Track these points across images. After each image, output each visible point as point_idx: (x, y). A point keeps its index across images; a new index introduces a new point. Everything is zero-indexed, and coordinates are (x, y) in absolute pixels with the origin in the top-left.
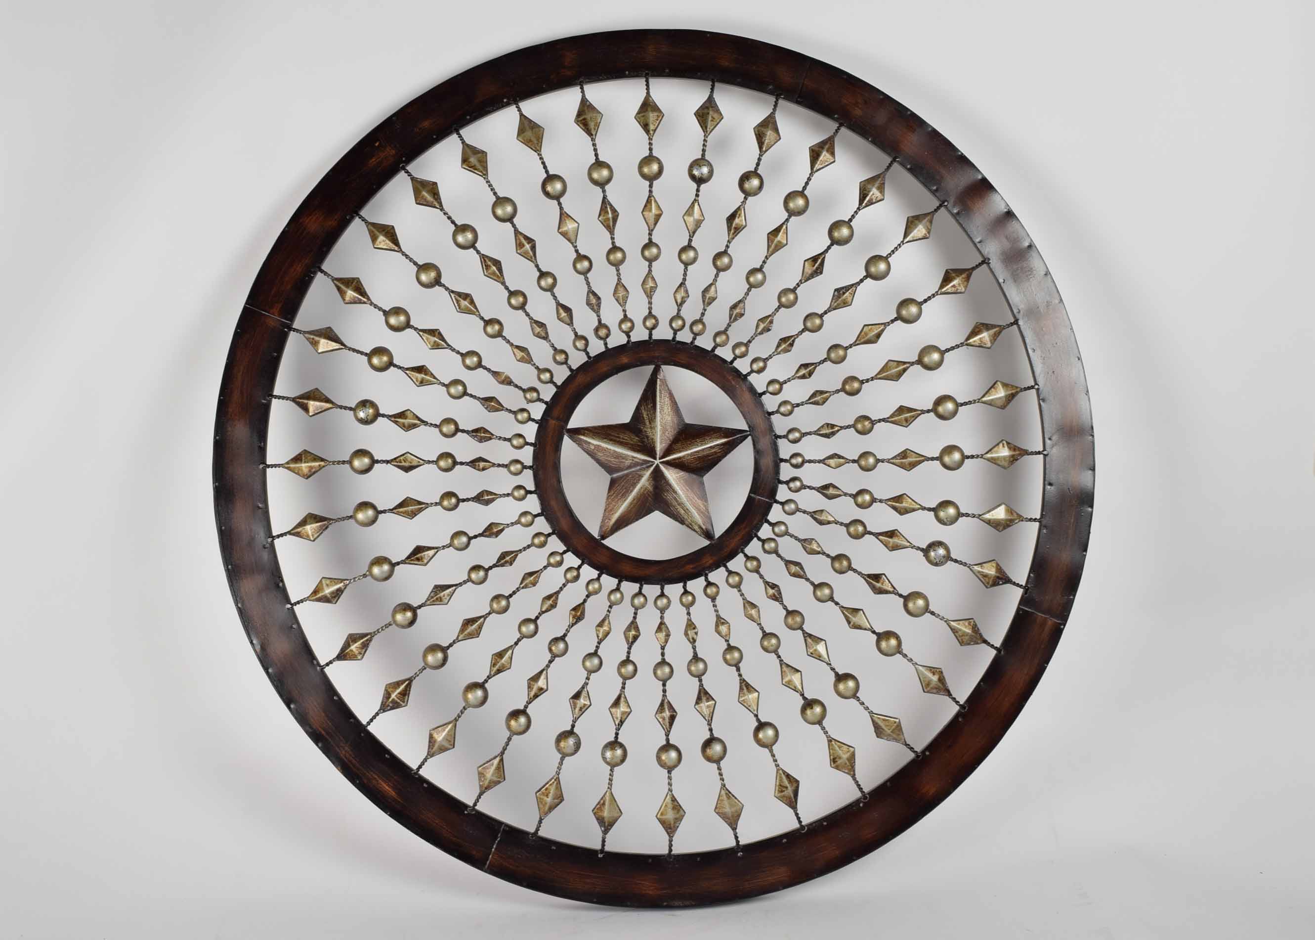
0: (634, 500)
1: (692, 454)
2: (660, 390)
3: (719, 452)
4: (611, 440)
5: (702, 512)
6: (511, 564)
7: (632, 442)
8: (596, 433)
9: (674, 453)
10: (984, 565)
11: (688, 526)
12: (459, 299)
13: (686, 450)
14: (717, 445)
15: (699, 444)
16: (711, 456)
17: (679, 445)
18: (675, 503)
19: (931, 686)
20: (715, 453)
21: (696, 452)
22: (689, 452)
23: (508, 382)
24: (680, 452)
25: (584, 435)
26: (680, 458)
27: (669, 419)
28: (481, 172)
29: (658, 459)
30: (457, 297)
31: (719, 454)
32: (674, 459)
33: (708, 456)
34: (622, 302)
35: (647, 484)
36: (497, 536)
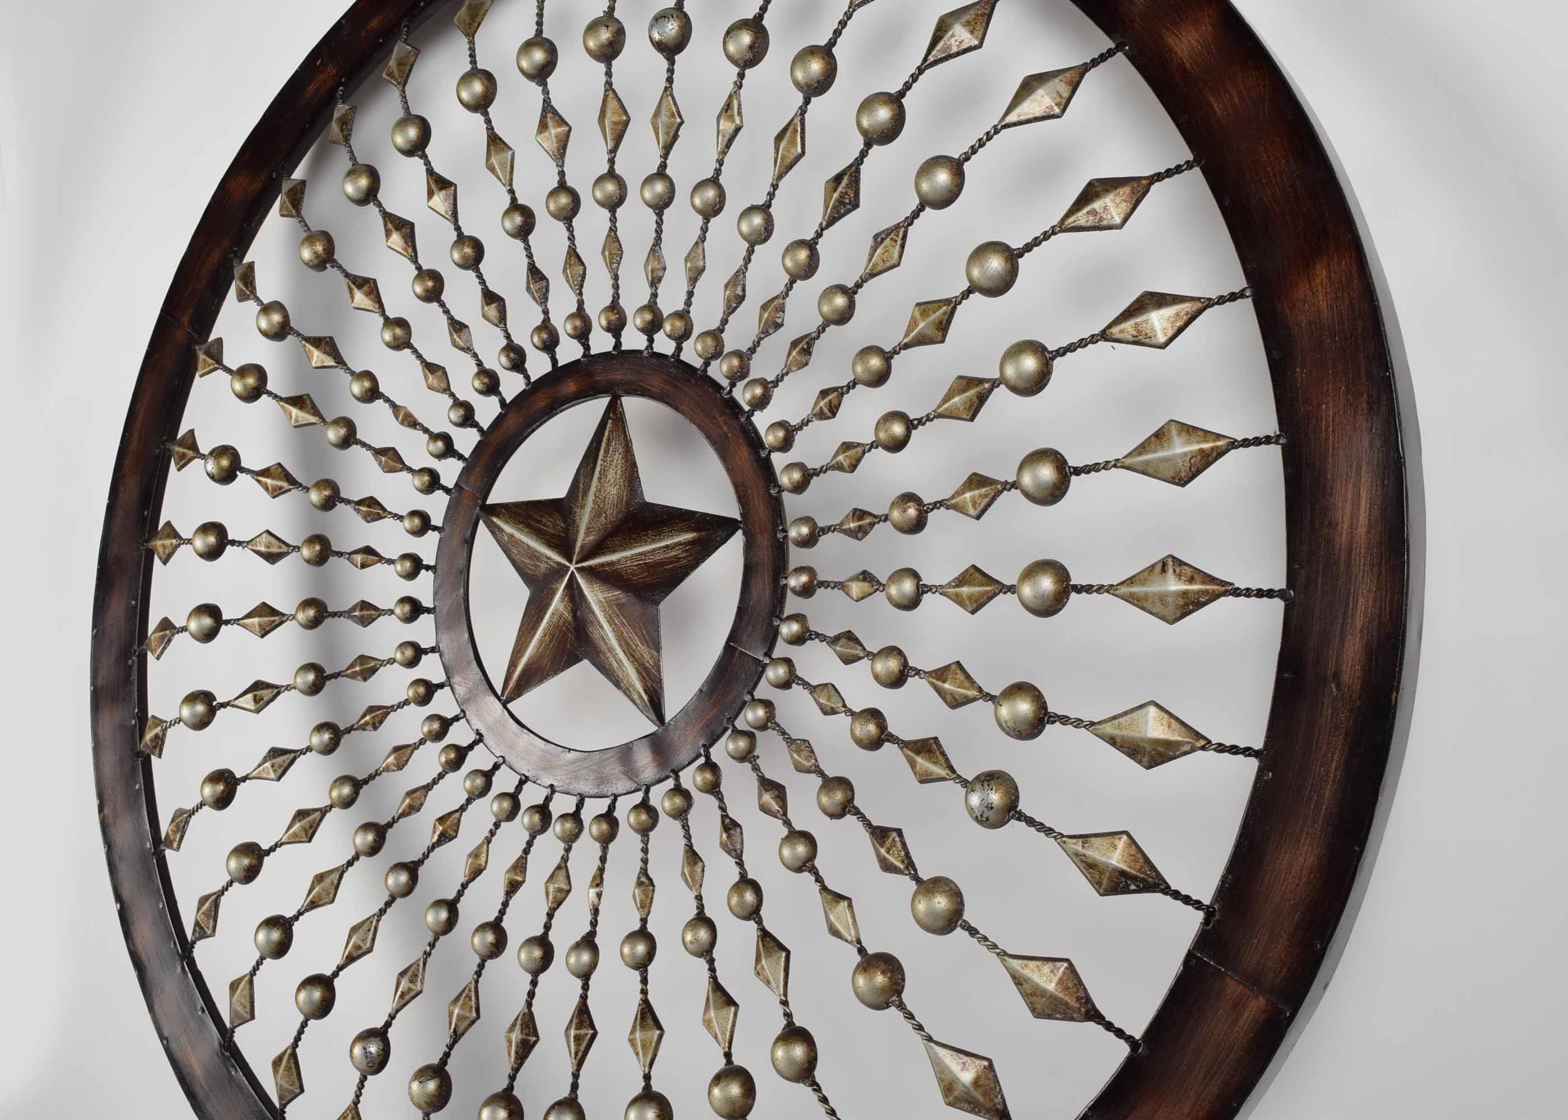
0: (545, 635)
1: (631, 558)
2: (609, 440)
3: (683, 558)
4: (528, 526)
5: (646, 669)
6: (375, 728)
7: (553, 532)
8: (515, 513)
9: (603, 554)
10: (1092, 839)
11: (625, 692)
12: (353, 287)
13: (625, 550)
14: (679, 544)
15: (649, 540)
16: (671, 563)
17: (616, 540)
18: (604, 648)
19: (956, 1093)
20: (677, 558)
21: (641, 554)
22: (628, 553)
23: (412, 423)
24: (614, 551)
25: (497, 516)
26: (611, 564)
27: (614, 491)
28: (397, 80)
29: (574, 562)
30: (350, 283)
31: (684, 562)
32: (602, 565)
33: (662, 563)
34: (579, 285)
35: (561, 607)
36: (365, 680)
